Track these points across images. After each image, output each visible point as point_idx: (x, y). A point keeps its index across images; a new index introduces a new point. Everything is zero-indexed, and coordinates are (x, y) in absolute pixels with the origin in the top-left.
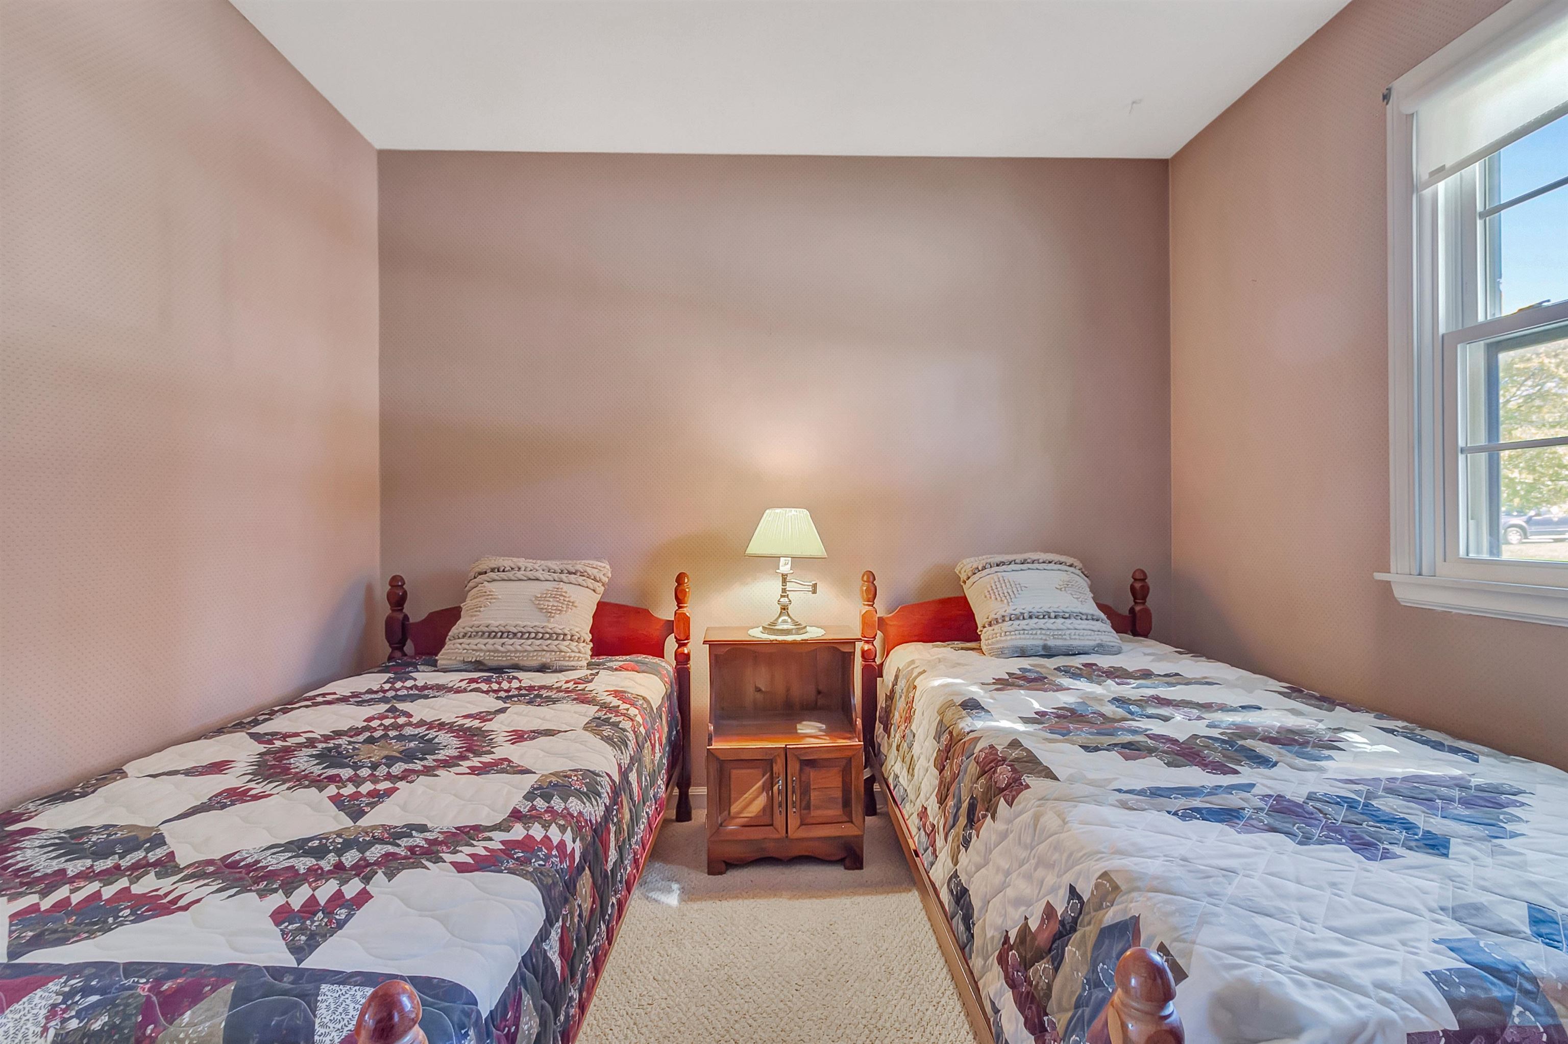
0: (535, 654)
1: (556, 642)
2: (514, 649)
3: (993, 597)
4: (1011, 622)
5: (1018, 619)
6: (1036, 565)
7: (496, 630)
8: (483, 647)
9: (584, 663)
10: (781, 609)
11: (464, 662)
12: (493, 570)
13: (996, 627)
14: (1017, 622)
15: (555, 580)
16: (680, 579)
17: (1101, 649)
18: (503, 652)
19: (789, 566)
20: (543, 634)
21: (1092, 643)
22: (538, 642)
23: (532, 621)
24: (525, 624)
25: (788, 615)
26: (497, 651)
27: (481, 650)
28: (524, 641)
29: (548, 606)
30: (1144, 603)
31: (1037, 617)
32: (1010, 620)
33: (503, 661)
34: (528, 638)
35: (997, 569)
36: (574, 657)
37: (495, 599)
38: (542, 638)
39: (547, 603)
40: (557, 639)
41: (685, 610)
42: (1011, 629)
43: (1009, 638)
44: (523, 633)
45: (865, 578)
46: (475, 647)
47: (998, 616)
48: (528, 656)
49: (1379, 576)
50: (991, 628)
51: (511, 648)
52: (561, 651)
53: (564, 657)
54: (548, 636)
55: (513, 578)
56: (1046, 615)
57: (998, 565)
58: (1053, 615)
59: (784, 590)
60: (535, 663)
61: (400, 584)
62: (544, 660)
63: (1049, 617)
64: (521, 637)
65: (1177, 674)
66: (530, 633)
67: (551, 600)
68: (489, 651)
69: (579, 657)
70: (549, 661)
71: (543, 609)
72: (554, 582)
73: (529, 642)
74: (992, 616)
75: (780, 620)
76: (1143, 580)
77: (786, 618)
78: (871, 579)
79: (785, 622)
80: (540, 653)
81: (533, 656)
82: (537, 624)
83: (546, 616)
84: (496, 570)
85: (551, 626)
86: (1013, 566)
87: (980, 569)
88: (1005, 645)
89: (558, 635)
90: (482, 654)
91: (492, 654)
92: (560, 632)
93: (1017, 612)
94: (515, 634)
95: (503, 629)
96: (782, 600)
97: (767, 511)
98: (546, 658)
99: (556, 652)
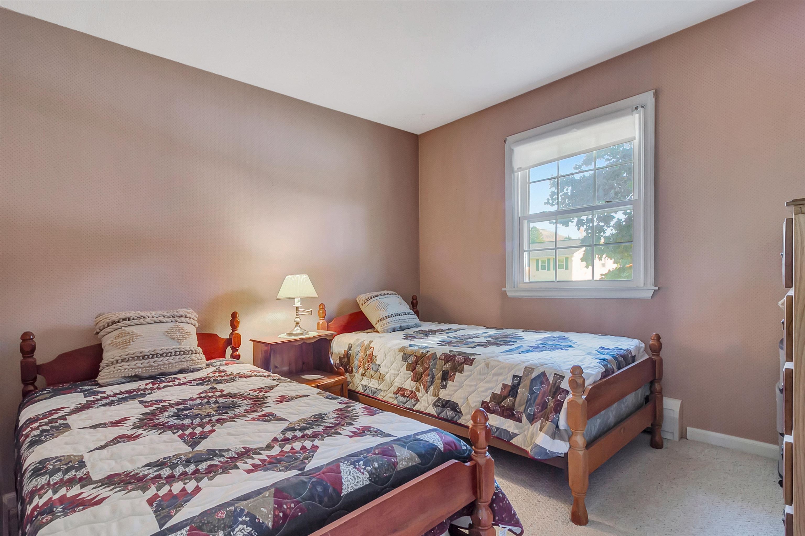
0: (177, 364)
1: (189, 356)
2: (163, 364)
3: (379, 309)
4: (389, 318)
5: (391, 317)
6: (388, 296)
7: (148, 354)
8: (141, 366)
9: (204, 365)
10: (296, 324)
11: (125, 377)
12: (124, 320)
13: (384, 321)
14: (392, 318)
15: (172, 322)
16: (234, 315)
17: (416, 326)
18: (155, 366)
19: (300, 303)
20: (179, 352)
21: (414, 323)
22: (178, 357)
23: (171, 346)
24: (167, 348)
25: (300, 327)
26: (151, 366)
27: (139, 367)
28: (169, 358)
29: (177, 336)
30: (416, 308)
31: (397, 315)
32: (389, 317)
33: (155, 372)
34: (171, 356)
35: (376, 298)
36: (200, 362)
37: (138, 336)
38: (179, 355)
39: (175, 335)
40: (188, 354)
41: (237, 332)
42: (390, 321)
43: (390, 325)
44: (167, 353)
45: (321, 307)
46: (134, 367)
47: (384, 317)
48: (172, 366)
49: (503, 289)
50: (382, 322)
51: (161, 363)
52: (192, 360)
53: (195, 363)
54: (182, 353)
55: (144, 323)
56: (400, 314)
57: (376, 297)
58: (402, 314)
59: (297, 315)
60: (176, 370)
61: (32, 337)
62: (184, 366)
63: (401, 315)
64: (166, 356)
65: (450, 329)
66: (171, 353)
67: (178, 332)
68: (145, 367)
69: (202, 362)
70: (186, 367)
71: (174, 338)
72: (172, 323)
73: (172, 358)
74: (381, 317)
75: (295, 329)
76: (416, 299)
77: (299, 328)
78: (324, 307)
79: (297, 330)
80: (180, 363)
81: (176, 366)
82: (174, 347)
83: (177, 342)
84: (128, 320)
85: (183, 347)
86: (381, 297)
87: (370, 298)
88: (389, 327)
89: (188, 351)
90: (140, 370)
91: (148, 368)
92: (189, 349)
93: (390, 314)
94: (162, 355)
95: (153, 353)
96: (296, 319)
97: (287, 277)
98: (184, 365)
99: (190, 361)
